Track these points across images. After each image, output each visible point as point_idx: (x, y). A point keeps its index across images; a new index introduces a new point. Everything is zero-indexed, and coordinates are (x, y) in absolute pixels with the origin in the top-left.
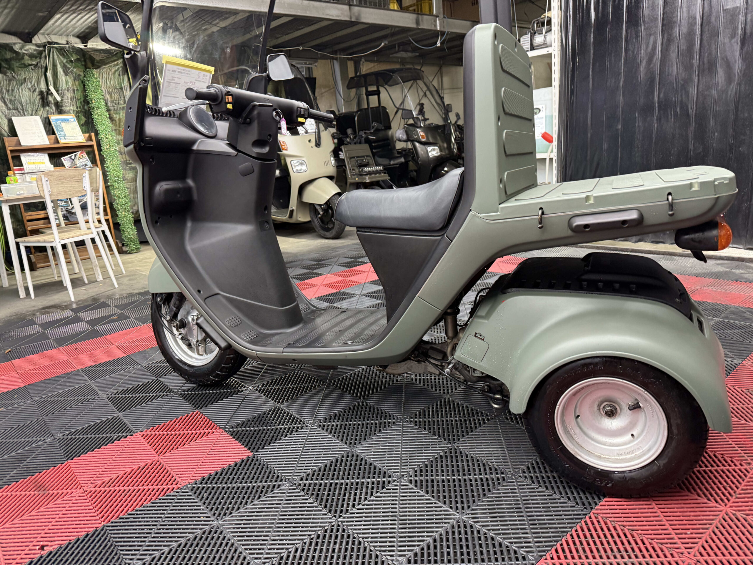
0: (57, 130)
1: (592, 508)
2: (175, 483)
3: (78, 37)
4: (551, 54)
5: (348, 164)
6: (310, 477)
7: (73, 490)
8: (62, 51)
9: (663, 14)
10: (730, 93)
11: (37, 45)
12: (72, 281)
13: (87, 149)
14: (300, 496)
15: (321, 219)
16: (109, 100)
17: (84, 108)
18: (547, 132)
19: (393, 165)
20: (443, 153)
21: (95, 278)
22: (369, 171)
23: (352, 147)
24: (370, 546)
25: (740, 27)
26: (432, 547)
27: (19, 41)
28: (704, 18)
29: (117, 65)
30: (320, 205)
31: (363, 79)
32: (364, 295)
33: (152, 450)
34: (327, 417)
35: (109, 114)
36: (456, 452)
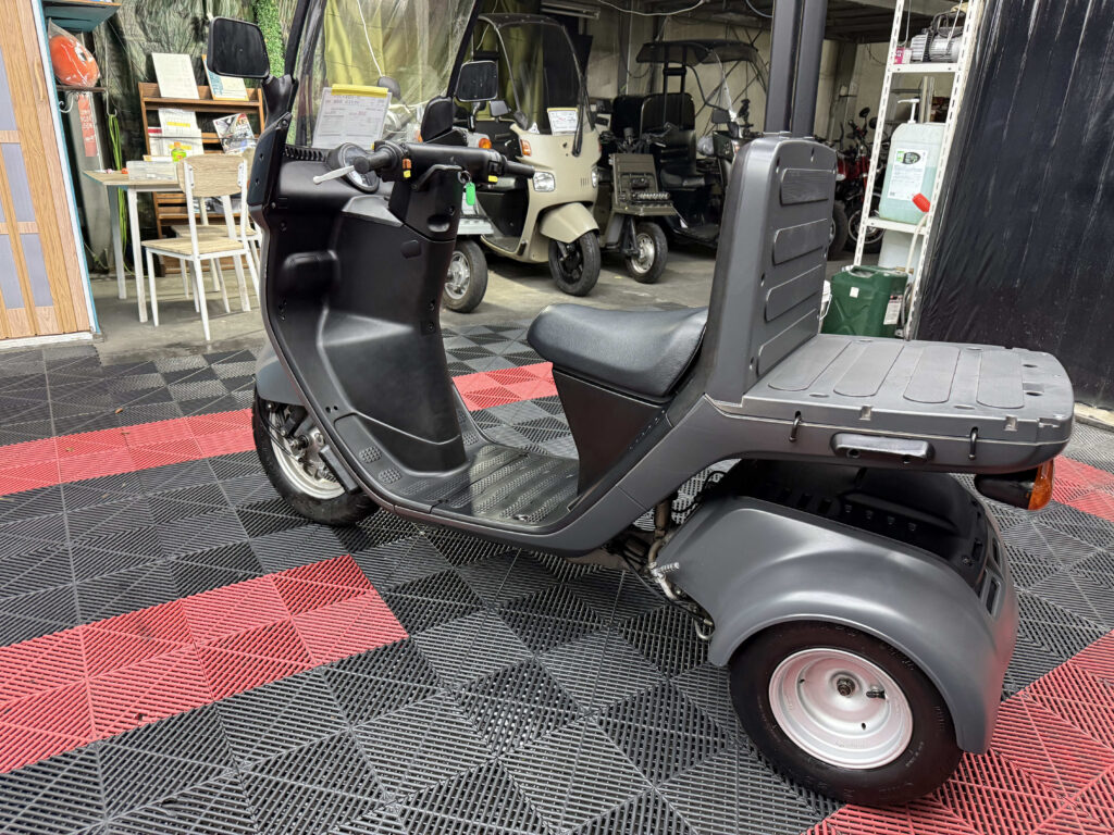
0: (212, 80)
1: (827, 814)
2: (306, 659)
4: (953, 74)
5: (618, 183)
6: (474, 687)
7: (182, 643)
12: (210, 304)
13: (250, 111)
15: (564, 263)
18: (924, 195)
19: (686, 187)
21: (240, 305)
22: (648, 200)
23: (624, 156)
24: (531, 804)
26: (607, 822)
30: (566, 244)
31: (662, 50)
33: (283, 604)
34: (512, 603)
36: (670, 692)
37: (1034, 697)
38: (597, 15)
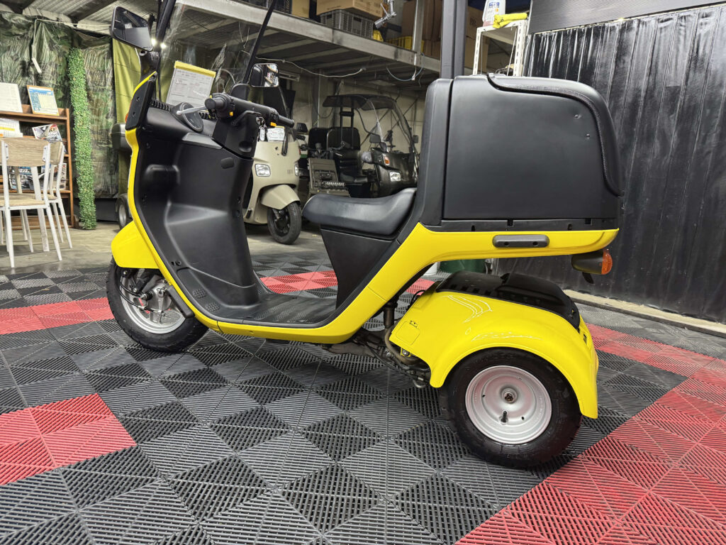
0: (33, 100)
2: (48, 464)
3: (69, 16)
5: (312, 176)
6: (185, 477)
8: (50, 27)
10: (663, 163)
11: (26, 17)
12: (16, 248)
13: (60, 123)
14: (170, 494)
15: (277, 223)
16: (90, 80)
17: (63, 84)
19: (356, 183)
20: (405, 180)
21: (42, 248)
22: (331, 186)
23: (319, 160)
25: (679, 106)
27: (9, 10)
28: (648, 92)
29: (104, 48)
30: (278, 210)
31: (339, 100)
33: (37, 427)
34: (222, 418)
35: (88, 94)
36: (337, 470)
37: (588, 459)
38: (298, 79)
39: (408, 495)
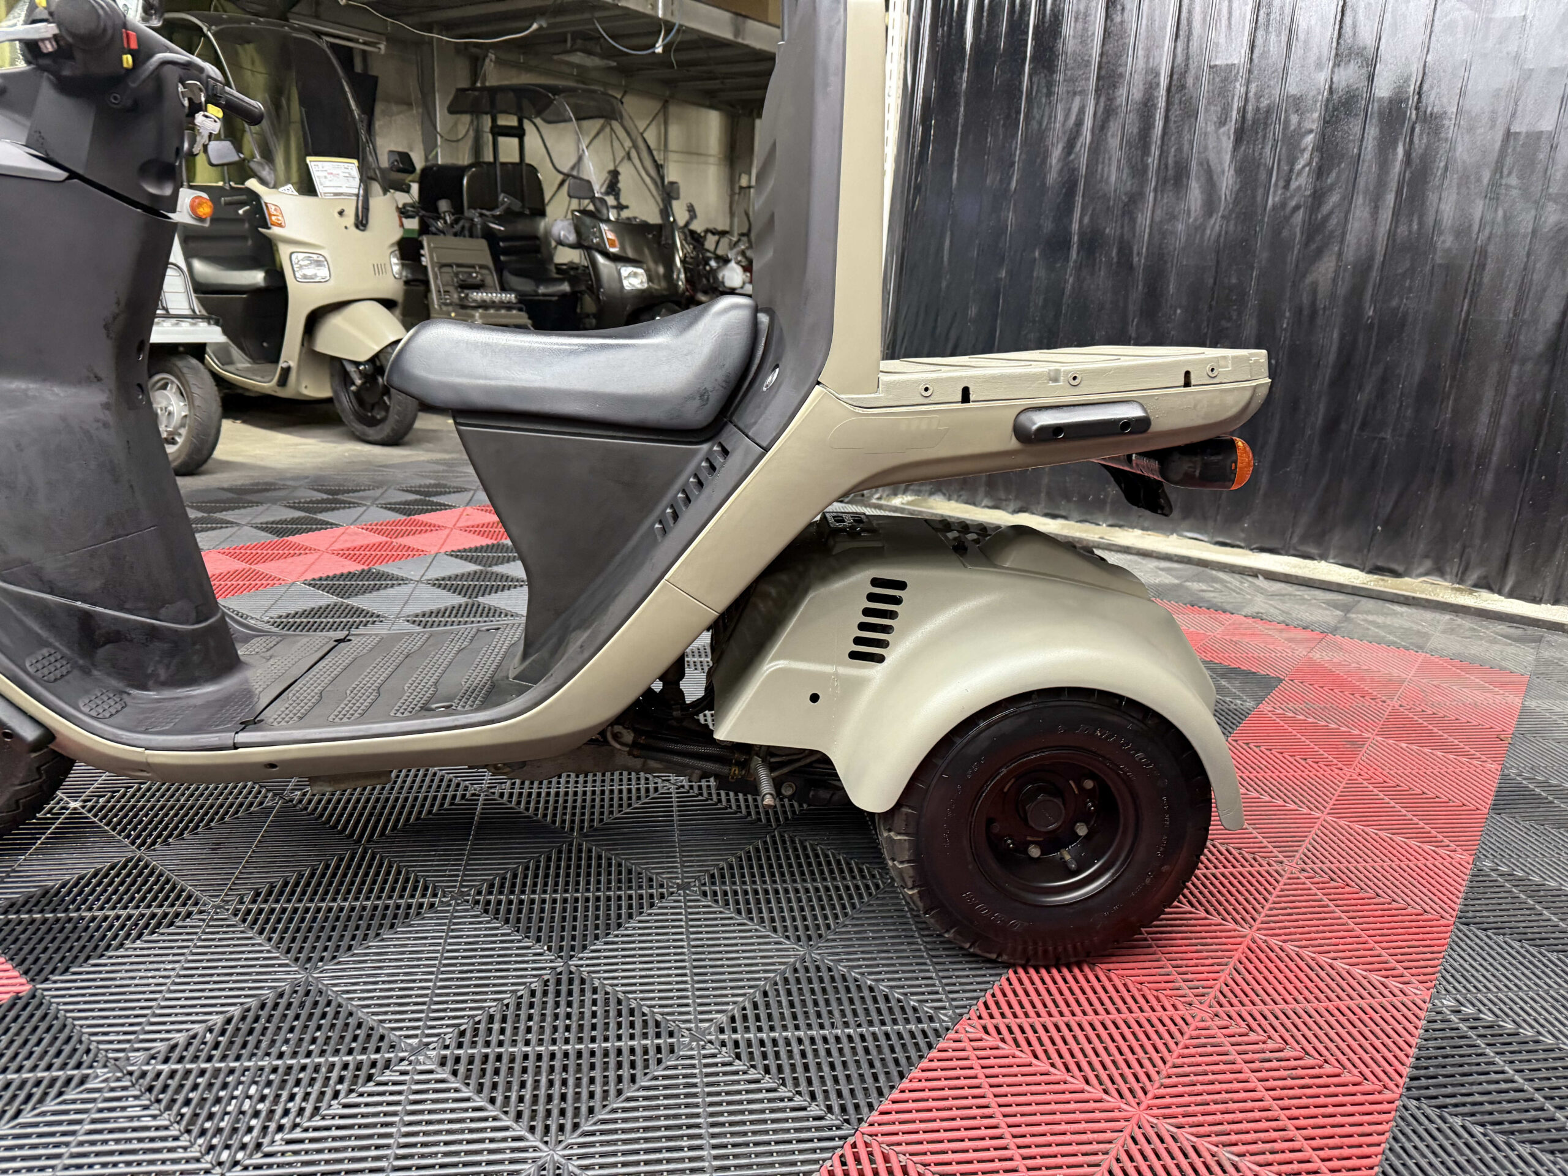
1: (861, 1121)
5: (436, 278)
9: (1102, 55)
10: (1208, 232)
14: (136, 1108)
15: (358, 395)
19: (544, 295)
20: (656, 287)
22: (484, 301)
23: (450, 241)
25: (1235, 106)
28: (1175, 77)
30: (357, 364)
31: (487, 98)
32: (428, 582)
34: (263, 887)
36: (571, 982)
38: (382, 47)
39: (745, 1018)
